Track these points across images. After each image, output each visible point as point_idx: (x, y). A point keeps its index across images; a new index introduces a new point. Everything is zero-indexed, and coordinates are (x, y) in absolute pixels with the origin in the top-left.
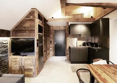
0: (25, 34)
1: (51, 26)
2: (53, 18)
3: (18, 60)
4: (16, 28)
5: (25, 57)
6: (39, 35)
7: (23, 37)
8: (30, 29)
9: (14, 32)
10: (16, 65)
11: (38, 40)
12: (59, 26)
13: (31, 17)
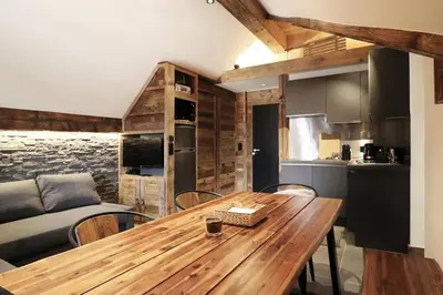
0: (148, 124)
1: (240, 94)
2: (236, 67)
3: (133, 183)
4: (132, 111)
5: (146, 177)
6: (176, 125)
7: (145, 132)
8: (156, 112)
9: (129, 122)
10: (130, 196)
11: (171, 138)
12: (270, 91)
13: (161, 82)
